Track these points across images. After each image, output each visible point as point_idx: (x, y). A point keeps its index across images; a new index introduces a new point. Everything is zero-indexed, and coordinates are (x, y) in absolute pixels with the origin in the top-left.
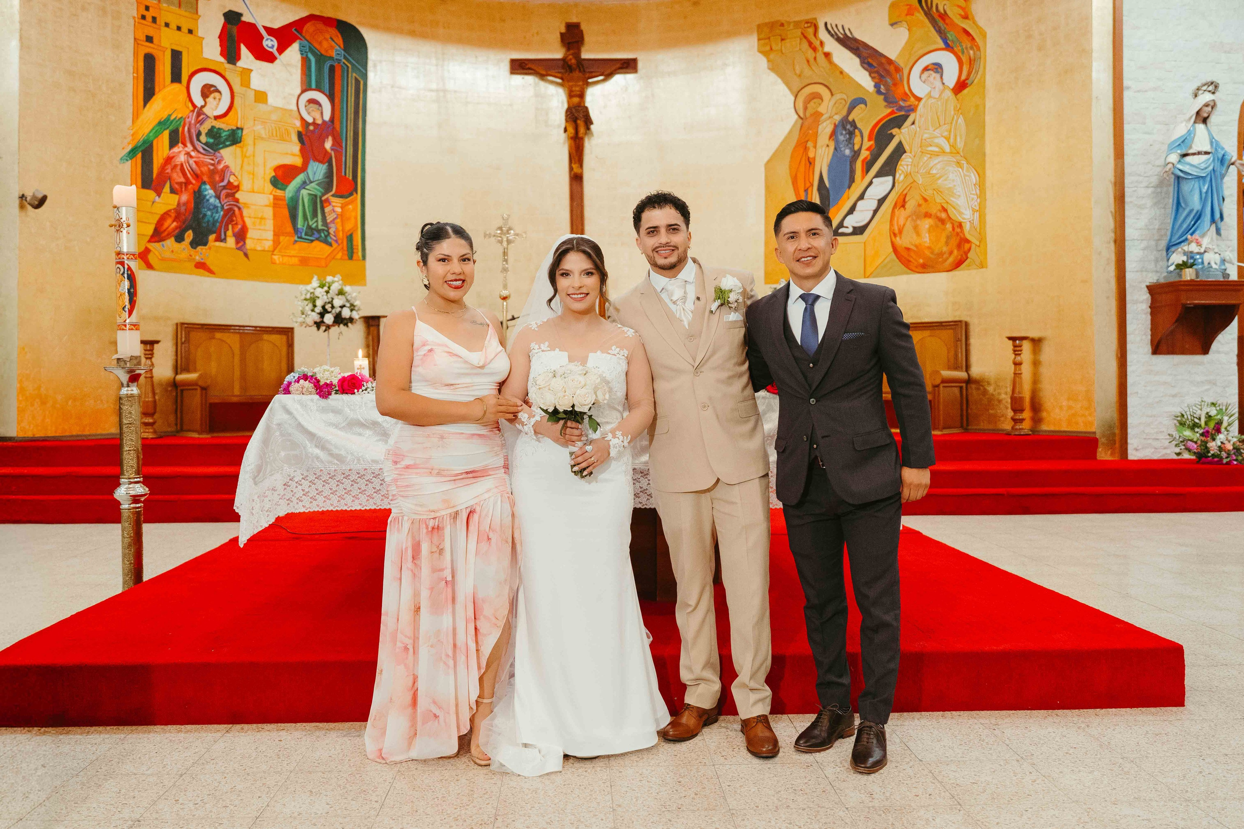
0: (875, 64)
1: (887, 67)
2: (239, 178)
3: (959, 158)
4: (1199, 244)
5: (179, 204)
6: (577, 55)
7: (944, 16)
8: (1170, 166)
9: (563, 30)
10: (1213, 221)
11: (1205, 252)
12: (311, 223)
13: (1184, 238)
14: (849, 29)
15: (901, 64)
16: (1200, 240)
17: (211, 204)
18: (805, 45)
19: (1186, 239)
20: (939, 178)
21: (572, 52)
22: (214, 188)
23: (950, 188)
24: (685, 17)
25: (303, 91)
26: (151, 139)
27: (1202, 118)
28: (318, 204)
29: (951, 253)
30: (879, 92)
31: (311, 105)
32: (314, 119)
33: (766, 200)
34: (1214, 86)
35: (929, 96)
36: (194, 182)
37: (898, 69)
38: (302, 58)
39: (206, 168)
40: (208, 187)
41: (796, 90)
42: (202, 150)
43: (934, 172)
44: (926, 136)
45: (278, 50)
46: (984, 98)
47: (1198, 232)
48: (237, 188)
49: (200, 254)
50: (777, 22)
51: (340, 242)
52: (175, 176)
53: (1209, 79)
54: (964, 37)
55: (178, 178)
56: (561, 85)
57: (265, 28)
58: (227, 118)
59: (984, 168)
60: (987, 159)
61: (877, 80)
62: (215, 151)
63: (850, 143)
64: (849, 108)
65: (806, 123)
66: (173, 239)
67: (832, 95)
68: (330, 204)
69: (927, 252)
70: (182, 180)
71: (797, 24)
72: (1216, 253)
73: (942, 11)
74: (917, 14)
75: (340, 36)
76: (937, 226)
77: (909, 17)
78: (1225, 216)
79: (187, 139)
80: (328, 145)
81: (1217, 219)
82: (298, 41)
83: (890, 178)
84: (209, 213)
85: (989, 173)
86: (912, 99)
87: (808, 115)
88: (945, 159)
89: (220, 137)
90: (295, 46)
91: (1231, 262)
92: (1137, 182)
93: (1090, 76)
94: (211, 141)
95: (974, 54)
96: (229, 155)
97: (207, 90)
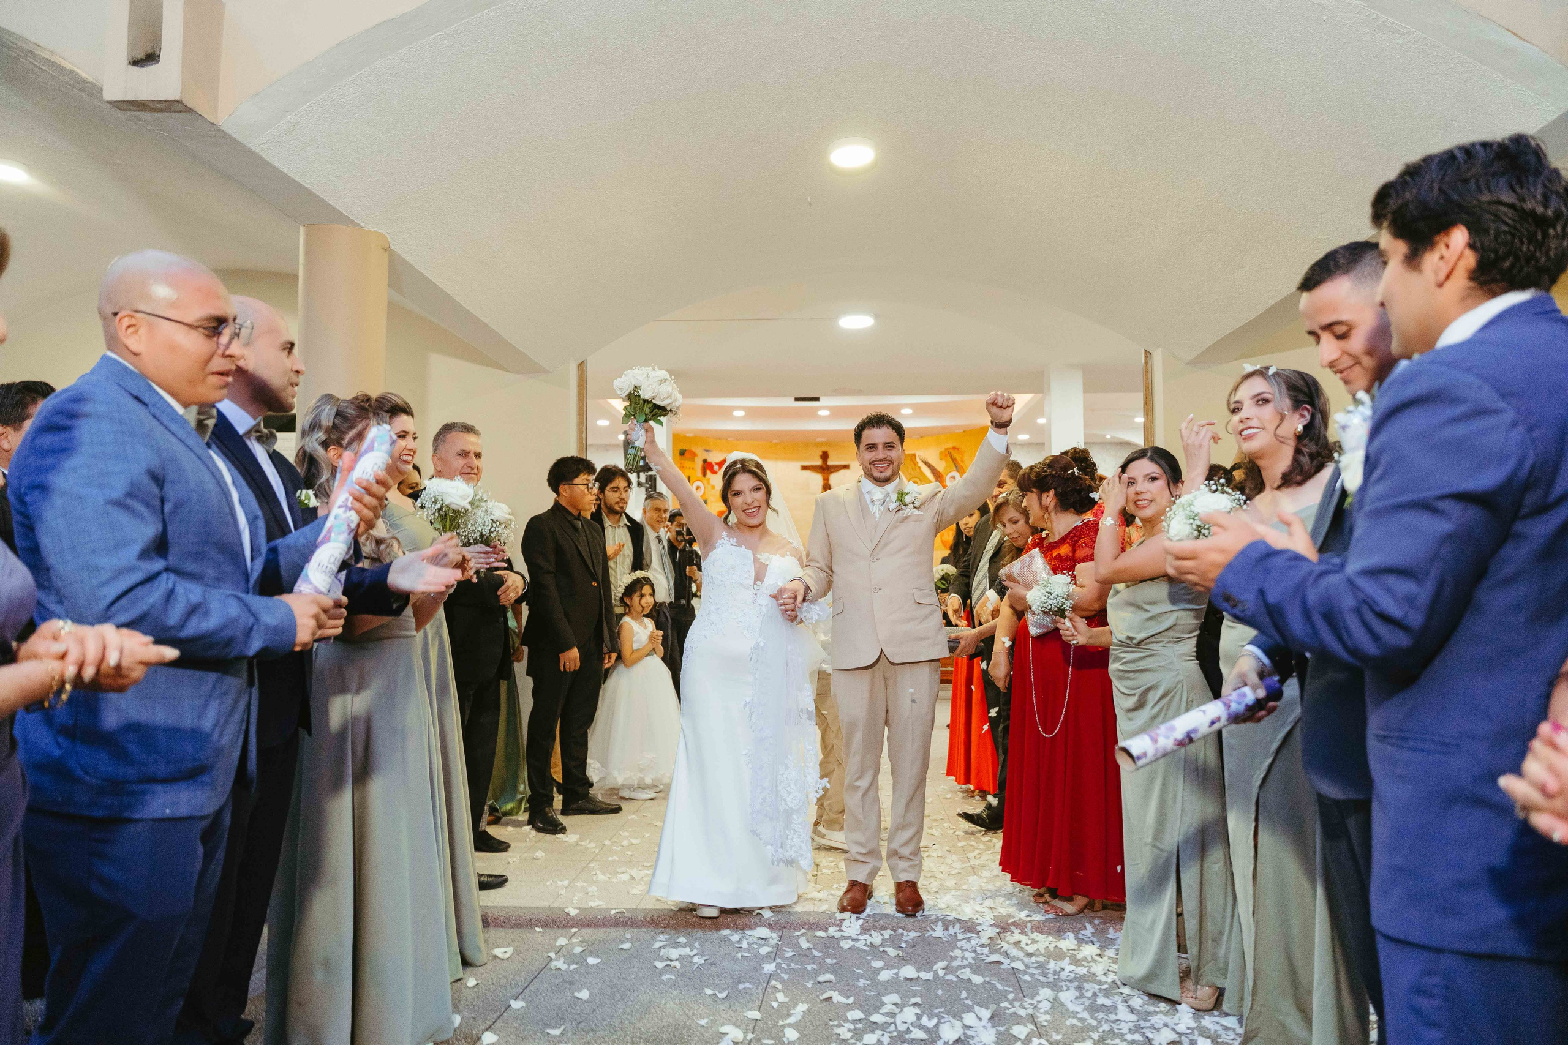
1: (938, 474)
6: (826, 465)
7: (956, 459)
9: (821, 453)
14: (927, 458)
15: (943, 474)
21: (824, 463)
37: (942, 476)
56: (821, 475)
73: (955, 457)
97: (698, 488)
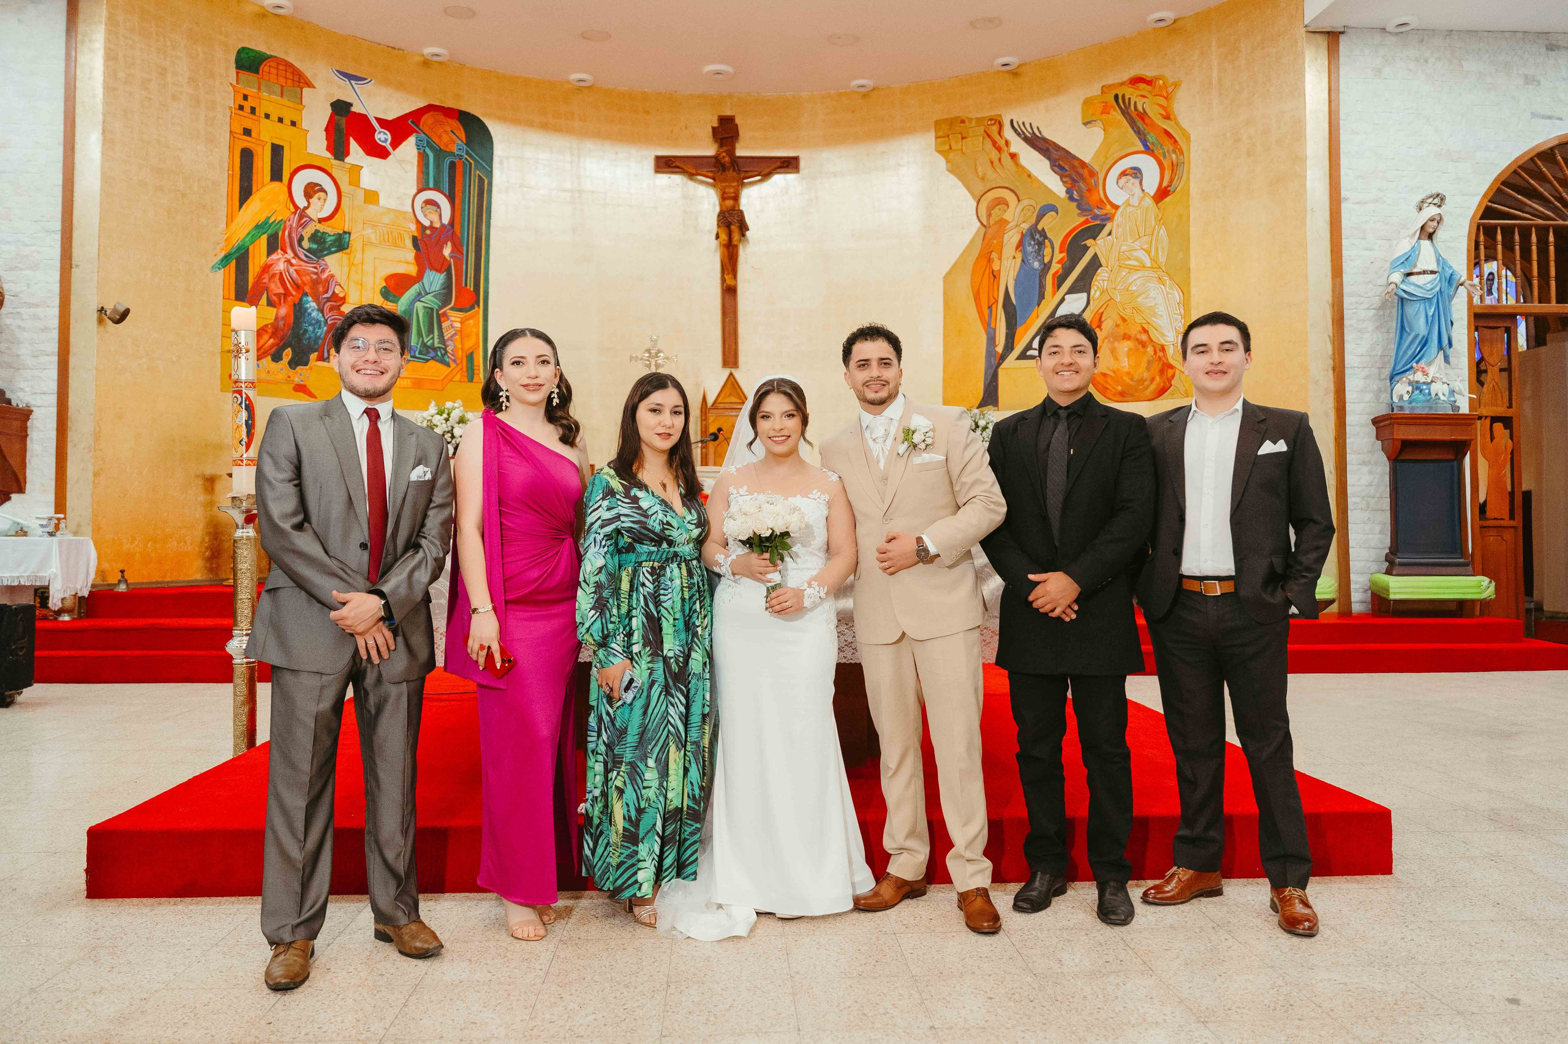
0: (1067, 167)
1: (1080, 170)
2: (345, 288)
3: (1161, 273)
4: (1425, 373)
5: (276, 318)
6: (731, 152)
7: (1143, 116)
8: (1393, 286)
9: (716, 125)
10: (1440, 347)
11: (1432, 381)
12: (425, 341)
13: (1409, 366)
14: (1038, 128)
15: (1096, 168)
16: (1426, 368)
17: (314, 319)
18: (989, 144)
19: (1412, 367)
20: (1140, 295)
21: (725, 148)
22: (316, 300)
23: (1151, 306)
24: (853, 112)
25: (419, 191)
26: (247, 244)
27: (1427, 234)
28: (435, 319)
29: (1153, 380)
30: (1071, 198)
31: (428, 206)
32: (431, 222)
33: (945, 318)
34: (1439, 199)
35: (1127, 203)
36: (294, 293)
37: (1093, 173)
38: (419, 153)
39: (308, 278)
40: (310, 299)
41: (978, 193)
42: (305, 259)
43: (1134, 288)
44: (1124, 248)
45: (391, 144)
46: (1188, 207)
47: (1423, 361)
48: (343, 300)
49: (301, 374)
50: (956, 118)
51: (458, 362)
52: (272, 286)
53: (1434, 192)
54: (1166, 139)
55: (276, 288)
56: (713, 186)
57: (378, 119)
58: (333, 220)
59: (1189, 284)
60: (1192, 275)
61: (1069, 186)
62: (319, 258)
63: (1039, 254)
64: (1038, 216)
65: (990, 231)
66: (269, 358)
67: (1019, 200)
68: (448, 319)
69: (1127, 379)
70: (281, 291)
71: (979, 121)
72: (1444, 383)
73: (1140, 109)
74: (1113, 112)
75: (461, 127)
76: (1137, 350)
77: (1104, 116)
78: (1454, 342)
79: (288, 245)
80: (447, 251)
81: (1445, 345)
82: (414, 134)
83: (1085, 295)
84: (311, 328)
85: (1193, 290)
86: (1108, 207)
87: (992, 222)
88: (1146, 274)
89: (325, 242)
90: (412, 140)
91: (1460, 393)
92: (1357, 303)
93: (1305, 185)
94: (315, 246)
95: (1177, 156)
96: (334, 263)
97: (311, 190)
